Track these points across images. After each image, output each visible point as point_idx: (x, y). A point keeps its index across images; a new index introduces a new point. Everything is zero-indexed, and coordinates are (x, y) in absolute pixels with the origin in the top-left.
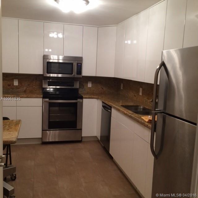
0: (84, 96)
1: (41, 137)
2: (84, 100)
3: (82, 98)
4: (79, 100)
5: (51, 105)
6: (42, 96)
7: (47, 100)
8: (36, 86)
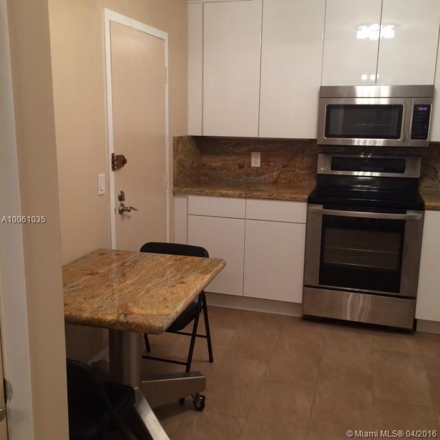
0: (426, 204)
1: (301, 302)
2: (428, 213)
3: (421, 207)
4: (410, 213)
5: (328, 222)
6: (306, 197)
7: (319, 207)
8: (302, 170)
